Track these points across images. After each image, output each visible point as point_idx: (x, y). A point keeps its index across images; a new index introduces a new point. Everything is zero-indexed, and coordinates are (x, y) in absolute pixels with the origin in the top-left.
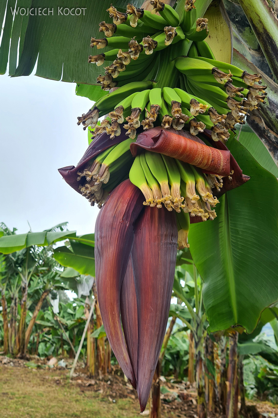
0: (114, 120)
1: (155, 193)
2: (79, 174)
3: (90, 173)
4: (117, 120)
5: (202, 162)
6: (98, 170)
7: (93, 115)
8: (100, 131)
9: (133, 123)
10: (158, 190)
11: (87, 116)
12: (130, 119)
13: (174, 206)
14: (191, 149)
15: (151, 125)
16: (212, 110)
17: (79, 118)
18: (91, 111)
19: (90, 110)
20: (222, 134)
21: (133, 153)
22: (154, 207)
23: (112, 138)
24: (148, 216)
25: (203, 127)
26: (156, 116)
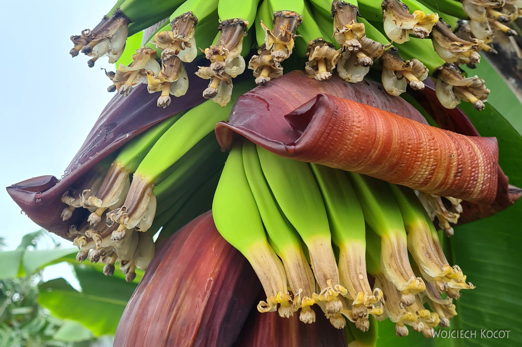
0: (169, 53)
1: (293, 273)
2: (69, 201)
3: (97, 203)
4: (177, 52)
5: (430, 178)
6: (123, 192)
7: (112, 31)
8: (129, 82)
9: (224, 64)
10: (301, 264)
11: (96, 35)
12: (216, 53)
13: (351, 315)
14: (402, 147)
15: (277, 70)
16: (441, 25)
17: (76, 39)
18: (107, 22)
19: (105, 18)
20: (466, 88)
21: (224, 142)
22: (290, 317)
23: (164, 104)
24: (270, 329)
25: (420, 74)
26: (291, 45)
